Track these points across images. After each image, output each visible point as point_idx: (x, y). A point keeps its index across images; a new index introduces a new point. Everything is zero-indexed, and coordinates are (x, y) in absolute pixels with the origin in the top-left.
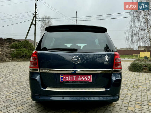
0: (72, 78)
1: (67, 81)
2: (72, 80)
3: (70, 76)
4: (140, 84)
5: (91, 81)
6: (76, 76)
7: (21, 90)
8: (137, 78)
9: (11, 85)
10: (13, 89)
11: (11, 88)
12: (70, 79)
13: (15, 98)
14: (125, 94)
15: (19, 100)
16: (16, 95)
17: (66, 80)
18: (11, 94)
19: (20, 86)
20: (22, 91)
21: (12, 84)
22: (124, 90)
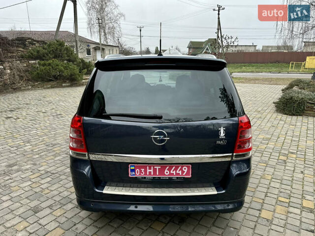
0: (152, 171)
1: (143, 175)
2: (152, 174)
3: (148, 167)
4: (293, 149)
5: (190, 176)
6: (160, 167)
7: (58, 167)
8: (290, 133)
9: (38, 154)
10: (42, 166)
11: (38, 163)
12: (149, 172)
13: (47, 188)
14: (259, 177)
15: (55, 193)
16: (49, 179)
17: (140, 175)
18: (39, 179)
19: (55, 156)
20: (59, 169)
21: (39, 152)
22: (259, 166)
